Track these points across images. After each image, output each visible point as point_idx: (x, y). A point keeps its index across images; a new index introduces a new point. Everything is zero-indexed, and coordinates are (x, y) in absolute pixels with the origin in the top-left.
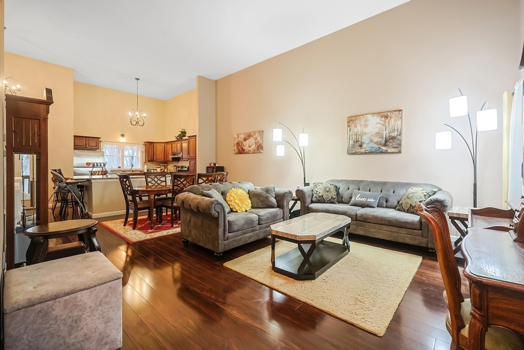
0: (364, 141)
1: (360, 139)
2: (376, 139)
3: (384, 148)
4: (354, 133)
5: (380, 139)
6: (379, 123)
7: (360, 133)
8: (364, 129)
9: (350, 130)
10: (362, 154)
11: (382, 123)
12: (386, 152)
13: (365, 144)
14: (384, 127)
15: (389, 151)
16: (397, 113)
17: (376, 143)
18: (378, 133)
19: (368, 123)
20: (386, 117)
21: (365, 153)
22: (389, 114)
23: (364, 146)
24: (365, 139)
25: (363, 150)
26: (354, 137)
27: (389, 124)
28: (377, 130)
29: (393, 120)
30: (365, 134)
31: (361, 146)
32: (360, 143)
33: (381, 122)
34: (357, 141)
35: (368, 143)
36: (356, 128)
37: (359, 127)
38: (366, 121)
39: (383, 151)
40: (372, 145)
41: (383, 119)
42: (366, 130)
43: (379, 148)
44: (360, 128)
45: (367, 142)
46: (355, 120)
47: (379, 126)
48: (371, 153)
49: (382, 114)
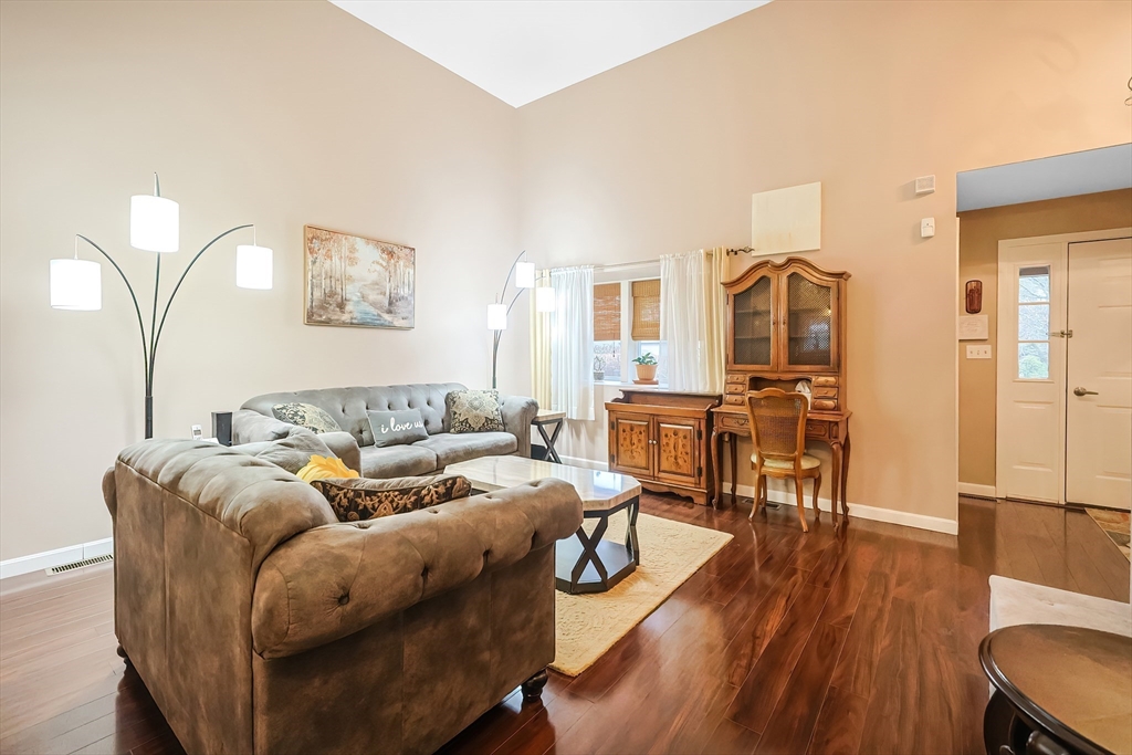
0: (348, 296)
1: (339, 290)
2: (373, 296)
3: (387, 317)
4: (326, 275)
5: (381, 297)
6: (378, 263)
7: (338, 276)
8: (348, 267)
9: (314, 262)
10: (344, 325)
11: (384, 264)
12: (390, 327)
13: (351, 303)
14: (387, 274)
15: (396, 324)
16: (408, 251)
17: (373, 304)
18: (377, 284)
19: (356, 255)
20: (391, 254)
21: (352, 325)
22: (395, 249)
23: (349, 307)
24: (351, 292)
25: (346, 317)
26: (325, 283)
27: (395, 271)
28: (374, 277)
29: (401, 263)
30: (350, 279)
31: (341, 306)
32: (339, 300)
33: (381, 261)
34: (332, 294)
35: (358, 302)
36: (328, 261)
37: (336, 259)
38: (353, 250)
39: (387, 323)
40: (366, 307)
41: (385, 256)
42: (351, 271)
43: (379, 315)
44: (338, 261)
45: (355, 299)
46: (326, 239)
47: (378, 268)
48: (362, 325)
49: (383, 246)
